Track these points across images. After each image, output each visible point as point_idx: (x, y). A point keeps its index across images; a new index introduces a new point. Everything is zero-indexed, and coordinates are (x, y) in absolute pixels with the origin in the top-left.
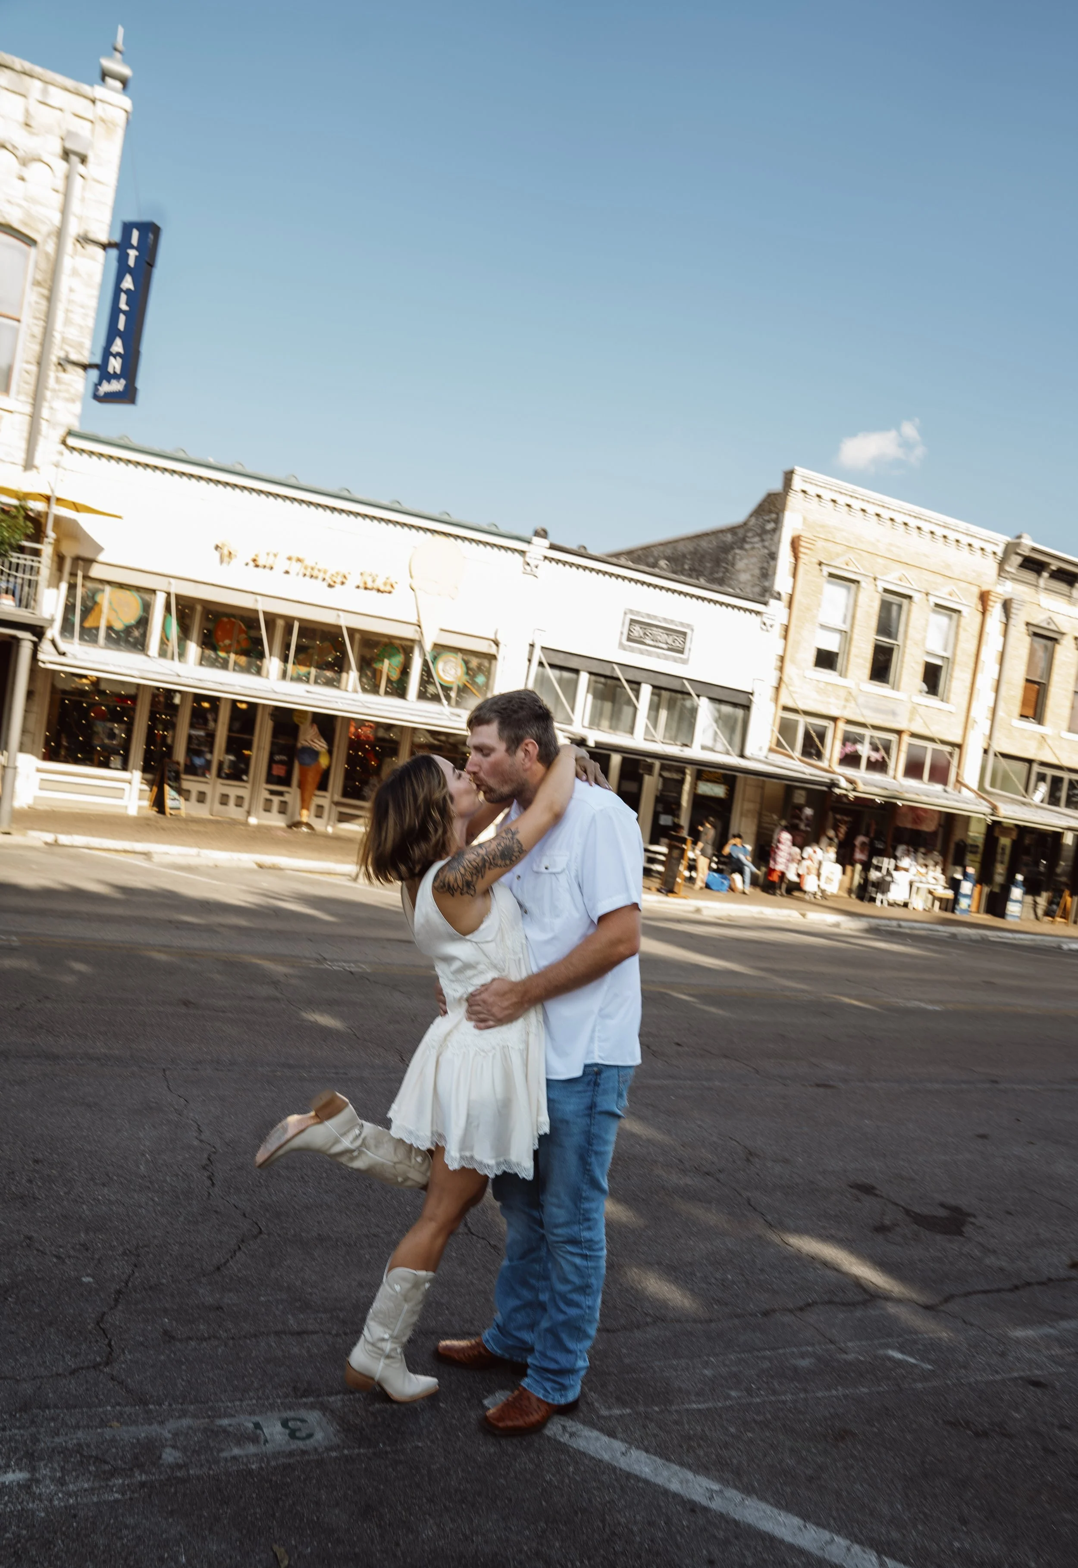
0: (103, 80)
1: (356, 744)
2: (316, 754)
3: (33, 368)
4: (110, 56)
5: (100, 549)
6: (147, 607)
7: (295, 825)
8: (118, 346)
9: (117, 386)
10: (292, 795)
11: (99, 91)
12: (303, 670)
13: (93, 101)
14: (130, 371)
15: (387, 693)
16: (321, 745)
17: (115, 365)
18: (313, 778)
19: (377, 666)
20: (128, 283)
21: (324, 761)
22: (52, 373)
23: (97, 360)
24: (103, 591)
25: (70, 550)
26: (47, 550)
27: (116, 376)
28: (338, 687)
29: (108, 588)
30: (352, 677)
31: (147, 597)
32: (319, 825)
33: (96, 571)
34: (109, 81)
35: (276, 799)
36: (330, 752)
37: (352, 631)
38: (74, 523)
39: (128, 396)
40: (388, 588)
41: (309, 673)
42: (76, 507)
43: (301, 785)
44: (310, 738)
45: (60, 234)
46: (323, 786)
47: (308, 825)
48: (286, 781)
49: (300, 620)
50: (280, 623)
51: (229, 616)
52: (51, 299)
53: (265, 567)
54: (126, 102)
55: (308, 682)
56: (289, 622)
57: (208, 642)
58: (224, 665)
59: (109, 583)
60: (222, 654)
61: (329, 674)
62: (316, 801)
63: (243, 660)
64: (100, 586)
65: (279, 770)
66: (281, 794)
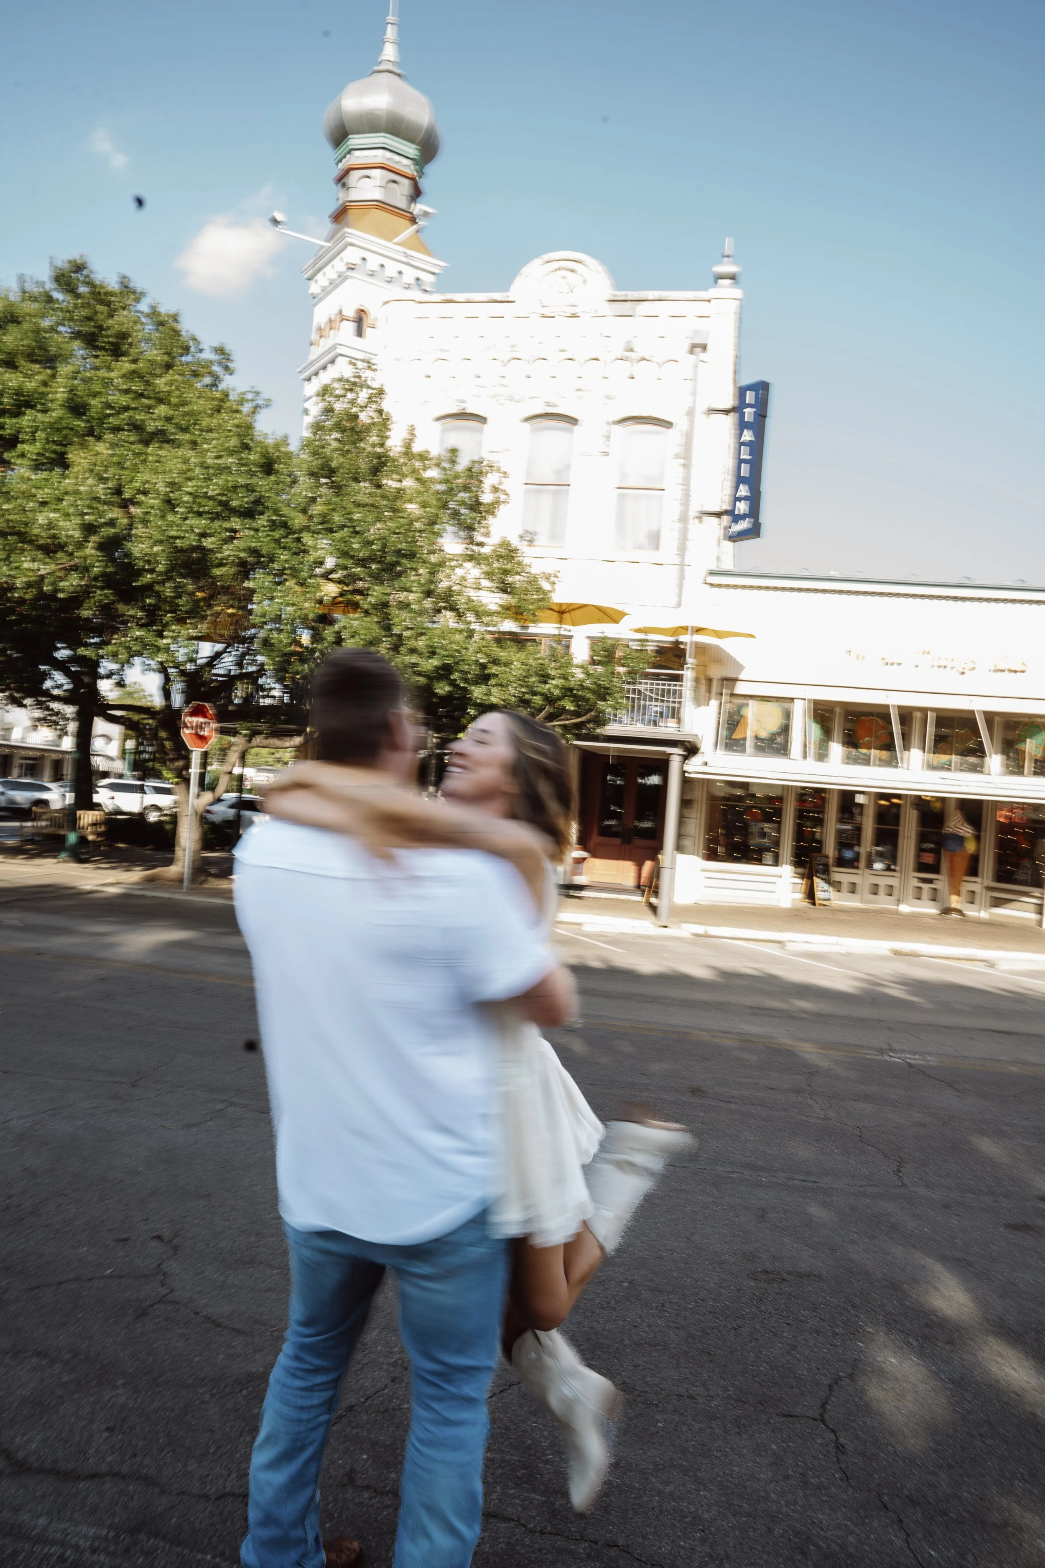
0: (716, 282)
1: (1004, 828)
2: (961, 839)
3: (678, 526)
4: (719, 263)
5: (741, 668)
6: (788, 715)
7: (947, 911)
8: (744, 491)
9: (744, 525)
10: (942, 882)
11: (712, 293)
12: (944, 758)
13: (709, 301)
14: (754, 512)
15: (1035, 773)
16: (966, 831)
17: (742, 507)
18: (961, 864)
19: (1020, 746)
20: (748, 436)
21: (971, 847)
22: (693, 525)
23: (726, 507)
24: (747, 705)
25: (716, 673)
26: (688, 674)
27: (743, 517)
28: (981, 772)
29: (751, 702)
30: (995, 761)
31: (786, 705)
33: (741, 688)
34: (721, 281)
35: (926, 886)
36: (978, 838)
37: (989, 717)
38: (717, 648)
39: (754, 532)
40: (1022, 668)
41: (951, 762)
42: (718, 634)
43: (952, 874)
44: (957, 825)
45: (691, 413)
47: (959, 912)
48: (935, 868)
49: (933, 710)
50: (918, 715)
51: (868, 714)
52: (687, 466)
53: (892, 664)
54: (738, 293)
55: (949, 770)
56: (924, 711)
57: (851, 741)
58: (866, 761)
59: (752, 697)
60: (864, 751)
61: (972, 759)
62: (966, 887)
63: (884, 754)
64: (745, 702)
65: (929, 859)
66: (930, 881)
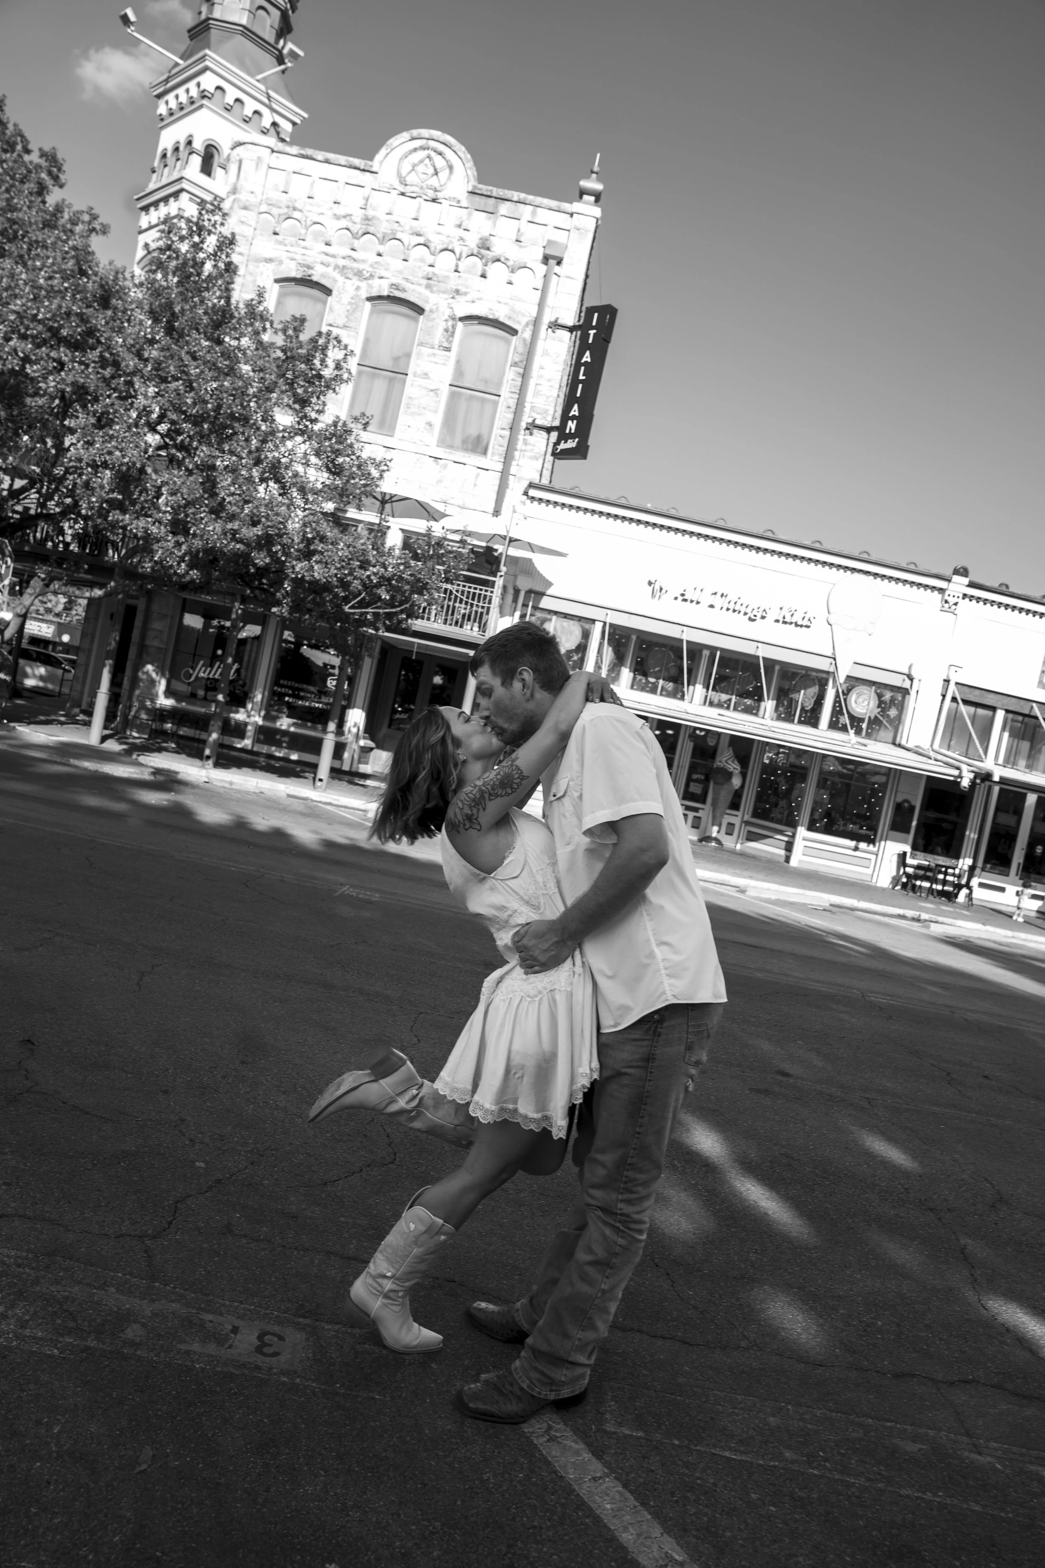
0: (581, 197)
1: (770, 769)
2: (729, 775)
3: (507, 433)
4: (587, 177)
5: (549, 584)
6: (586, 635)
7: (705, 839)
8: (575, 411)
9: (571, 444)
11: (576, 207)
12: (724, 697)
13: (572, 215)
14: (583, 432)
15: (800, 722)
16: (734, 767)
17: (572, 426)
18: (725, 797)
19: (794, 696)
20: (587, 357)
21: (736, 782)
22: (521, 436)
23: (557, 423)
24: (550, 620)
25: (524, 584)
26: (499, 582)
27: (571, 436)
28: (756, 715)
29: (554, 618)
30: (769, 705)
31: (587, 626)
32: (728, 842)
33: (545, 603)
34: (585, 197)
35: (691, 815)
36: (744, 775)
37: (770, 664)
38: (530, 561)
39: (580, 452)
40: (805, 623)
41: (730, 700)
42: (531, 547)
43: (714, 805)
44: (726, 760)
45: (536, 323)
46: (735, 805)
47: (717, 840)
48: (702, 799)
49: (723, 650)
50: (706, 653)
51: (661, 645)
52: (525, 376)
53: (692, 601)
54: (597, 211)
55: (728, 708)
56: (713, 650)
57: (640, 669)
58: (653, 690)
59: (556, 613)
60: (652, 680)
61: (749, 702)
62: (726, 819)
63: (670, 686)
64: (549, 617)
65: (695, 788)
66: (696, 810)
